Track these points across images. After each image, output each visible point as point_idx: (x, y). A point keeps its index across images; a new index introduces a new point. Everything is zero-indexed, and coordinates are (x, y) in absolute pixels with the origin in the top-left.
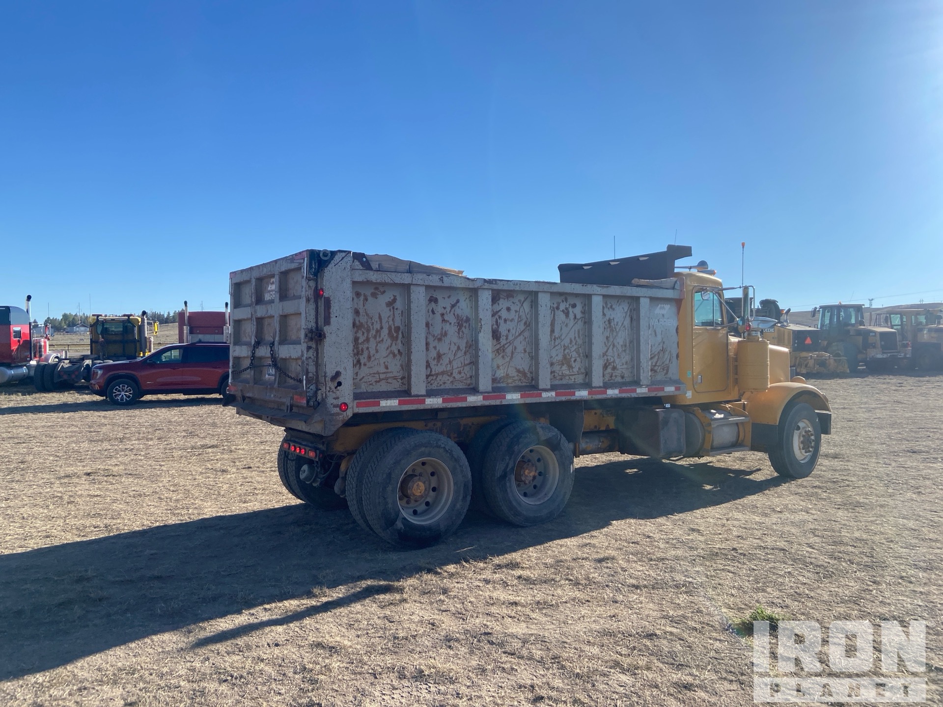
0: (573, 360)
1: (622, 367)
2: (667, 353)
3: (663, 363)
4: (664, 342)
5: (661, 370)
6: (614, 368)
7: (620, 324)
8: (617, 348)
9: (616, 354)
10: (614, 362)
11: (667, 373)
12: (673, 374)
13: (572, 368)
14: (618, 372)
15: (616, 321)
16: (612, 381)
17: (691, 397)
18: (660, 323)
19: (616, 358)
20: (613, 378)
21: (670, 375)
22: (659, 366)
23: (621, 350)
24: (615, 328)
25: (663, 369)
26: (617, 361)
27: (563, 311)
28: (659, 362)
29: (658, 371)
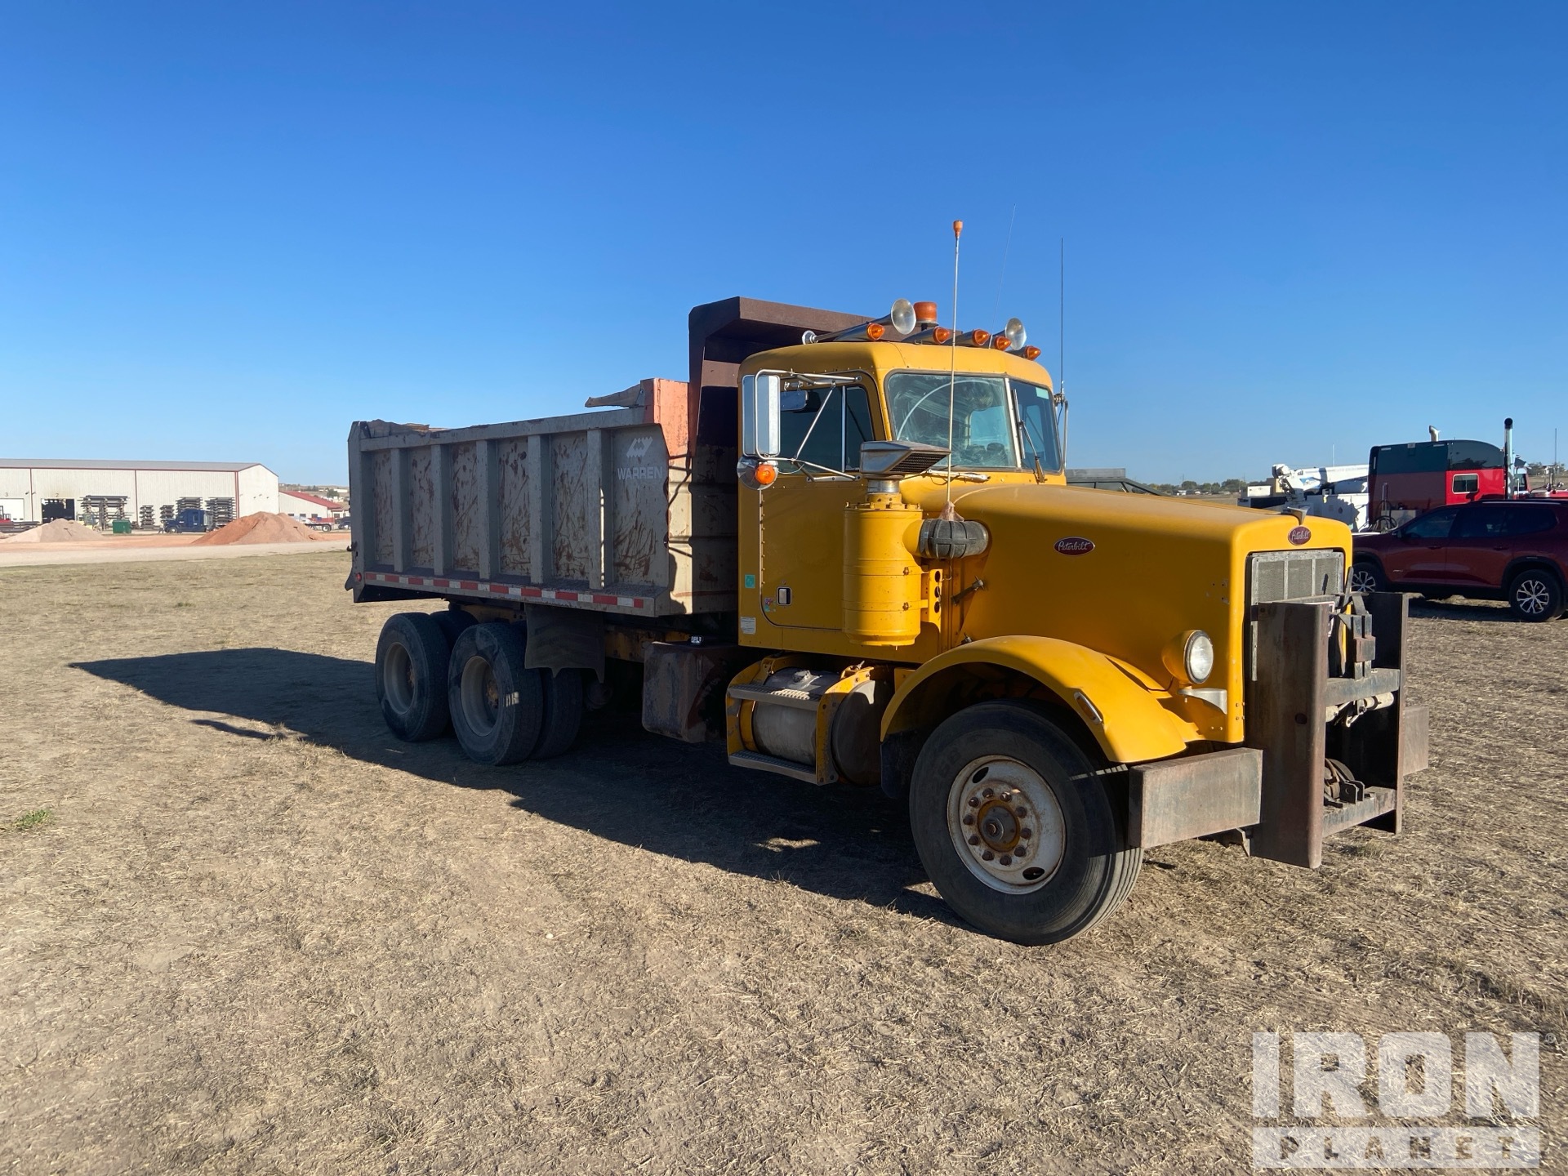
0: (522, 539)
1: (580, 555)
2: (645, 533)
3: (639, 552)
4: (640, 513)
5: (636, 566)
6: (569, 557)
7: (575, 481)
8: (573, 523)
9: (571, 532)
10: (569, 546)
11: (646, 573)
12: (657, 575)
13: (523, 552)
14: (575, 562)
15: (570, 475)
16: (569, 578)
17: (753, 632)
18: (635, 475)
19: (571, 539)
20: (571, 572)
21: (651, 577)
22: (632, 557)
23: (577, 526)
24: (569, 488)
25: (640, 564)
26: (573, 545)
27: (512, 466)
28: (631, 550)
29: (632, 567)
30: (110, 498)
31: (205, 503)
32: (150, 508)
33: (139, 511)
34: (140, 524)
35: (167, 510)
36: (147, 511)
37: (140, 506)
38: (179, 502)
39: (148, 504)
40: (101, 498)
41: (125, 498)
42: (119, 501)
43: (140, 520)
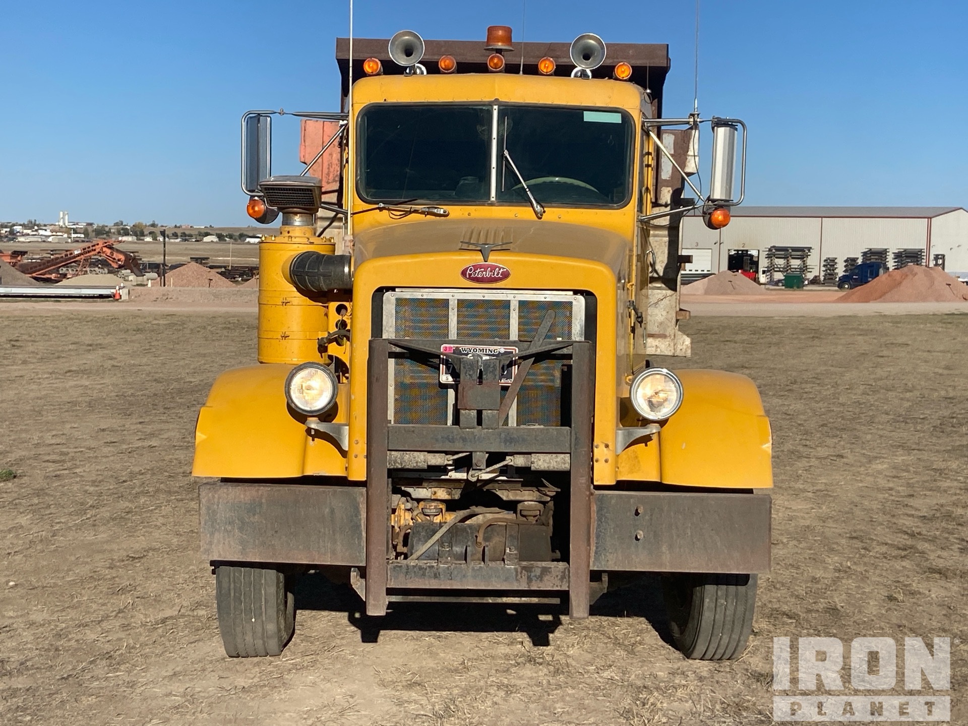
30: (795, 249)
31: (893, 256)
32: (833, 260)
33: (823, 263)
34: (822, 278)
35: (851, 262)
36: (830, 264)
37: (823, 258)
38: (865, 254)
39: (831, 256)
40: (785, 249)
41: (809, 249)
42: (802, 253)
43: (822, 274)
